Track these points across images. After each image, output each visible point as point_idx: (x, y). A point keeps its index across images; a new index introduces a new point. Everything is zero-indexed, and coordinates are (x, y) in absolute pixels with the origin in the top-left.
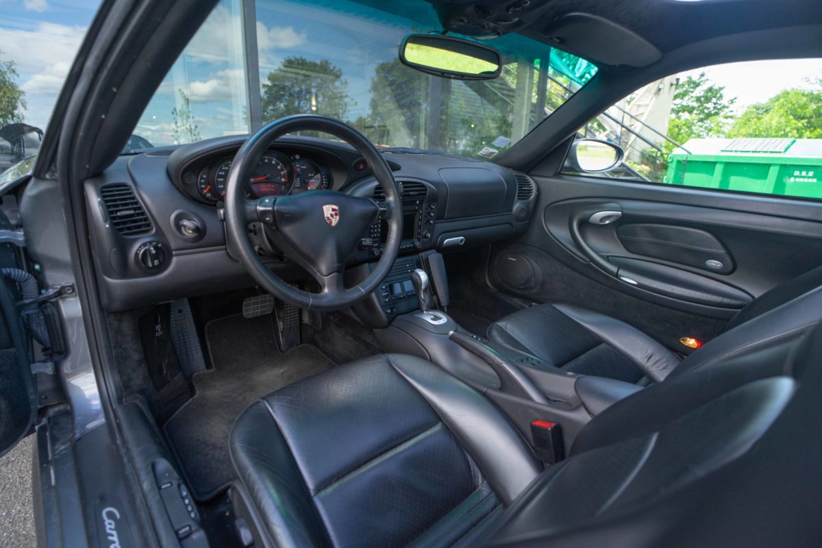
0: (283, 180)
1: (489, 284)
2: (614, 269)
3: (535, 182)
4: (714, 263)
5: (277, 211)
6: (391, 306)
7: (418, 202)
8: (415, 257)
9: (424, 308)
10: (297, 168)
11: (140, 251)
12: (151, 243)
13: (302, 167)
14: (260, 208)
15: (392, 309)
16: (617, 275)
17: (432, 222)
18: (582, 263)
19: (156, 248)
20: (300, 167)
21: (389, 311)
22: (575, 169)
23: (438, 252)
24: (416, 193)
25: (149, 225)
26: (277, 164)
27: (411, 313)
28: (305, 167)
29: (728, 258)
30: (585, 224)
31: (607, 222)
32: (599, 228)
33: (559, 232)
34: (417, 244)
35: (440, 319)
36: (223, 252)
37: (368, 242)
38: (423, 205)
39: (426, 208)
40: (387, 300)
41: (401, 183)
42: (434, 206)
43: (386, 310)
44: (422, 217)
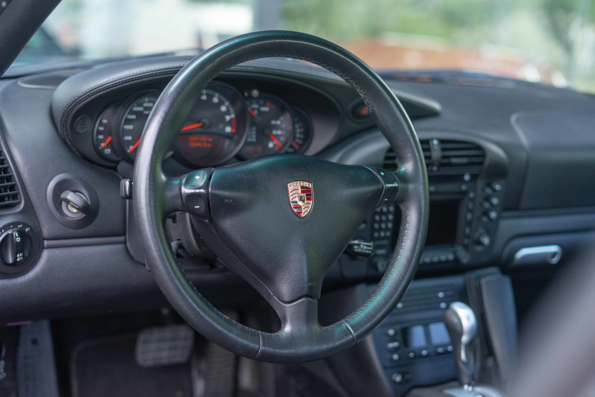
0: (228, 129)
5: (213, 194)
6: (403, 368)
7: (467, 177)
8: (457, 281)
9: (465, 379)
10: (253, 109)
12: (15, 224)
13: (262, 109)
14: (186, 190)
15: (403, 374)
17: (493, 215)
19: (21, 233)
20: (258, 109)
24: (465, 160)
25: (15, 197)
26: (221, 103)
27: (440, 387)
28: (267, 109)
34: (463, 255)
36: (121, 246)
37: (365, 247)
38: (477, 183)
39: (483, 189)
40: (395, 357)
41: (435, 142)
42: (501, 186)
43: (392, 376)
44: (474, 206)
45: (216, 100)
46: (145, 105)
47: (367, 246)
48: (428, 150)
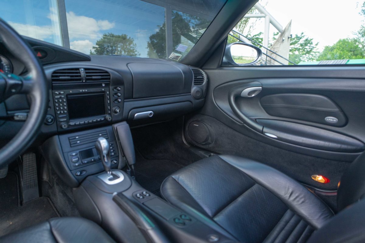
1: (185, 142)
2: (260, 127)
3: (206, 73)
4: (331, 119)
6: (81, 169)
7: (103, 85)
8: (109, 128)
9: (107, 169)
15: (81, 172)
16: (262, 132)
17: (120, 100)
18: (239, 125)
22: (231, 63)
23: (127, 123)
27: (96, 175)
29: (341, 115)
30: (238, 98)
31: (253, 95)
32: (248, 99)
33: (223, 105)
34: (108, 117)
35: (118, 178)
37: (22, 117)
38: (109, 87)
39: (113, 90)
40: (77, 164)
41: (82, 69)
42: (120, 88)
43: (76, 173)
44: (110, 97)
48: (79, 73)
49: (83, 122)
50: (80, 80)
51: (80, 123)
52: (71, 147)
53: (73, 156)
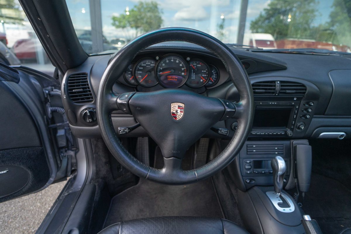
0: (183, 74)
6: (252, 177)
7: (295, 99)
10: (194, 66)
11: (83, 112)
12: (89, 108)
13: (198, 65)
14: (119, 101)
15: (251, 180)
17: (308, 116)
19: (90, 112)
20: (196, 66)
21: (248, 181)
23: (310, 145)
24: (294, 91)
25: (92, 98)
26: (180, 63)
28: (200, 66)
34: (289, 132)
35: (288, 206)
36: (132, 119)
37: (224, 132)
38: (301, 101)
39: (304, 105)
40: (248, 172)
41: (278, 82)
42: (313, 103)
43: (246, 180)
44: (298, 112)
45: (177, 62)
46: (147, 63)
47: (225, 131)
48: (275, 86)
49: (264, 133)
50: (273, 93)
51: (260, 134)
52: (247, 154)
53: (247, 163)
